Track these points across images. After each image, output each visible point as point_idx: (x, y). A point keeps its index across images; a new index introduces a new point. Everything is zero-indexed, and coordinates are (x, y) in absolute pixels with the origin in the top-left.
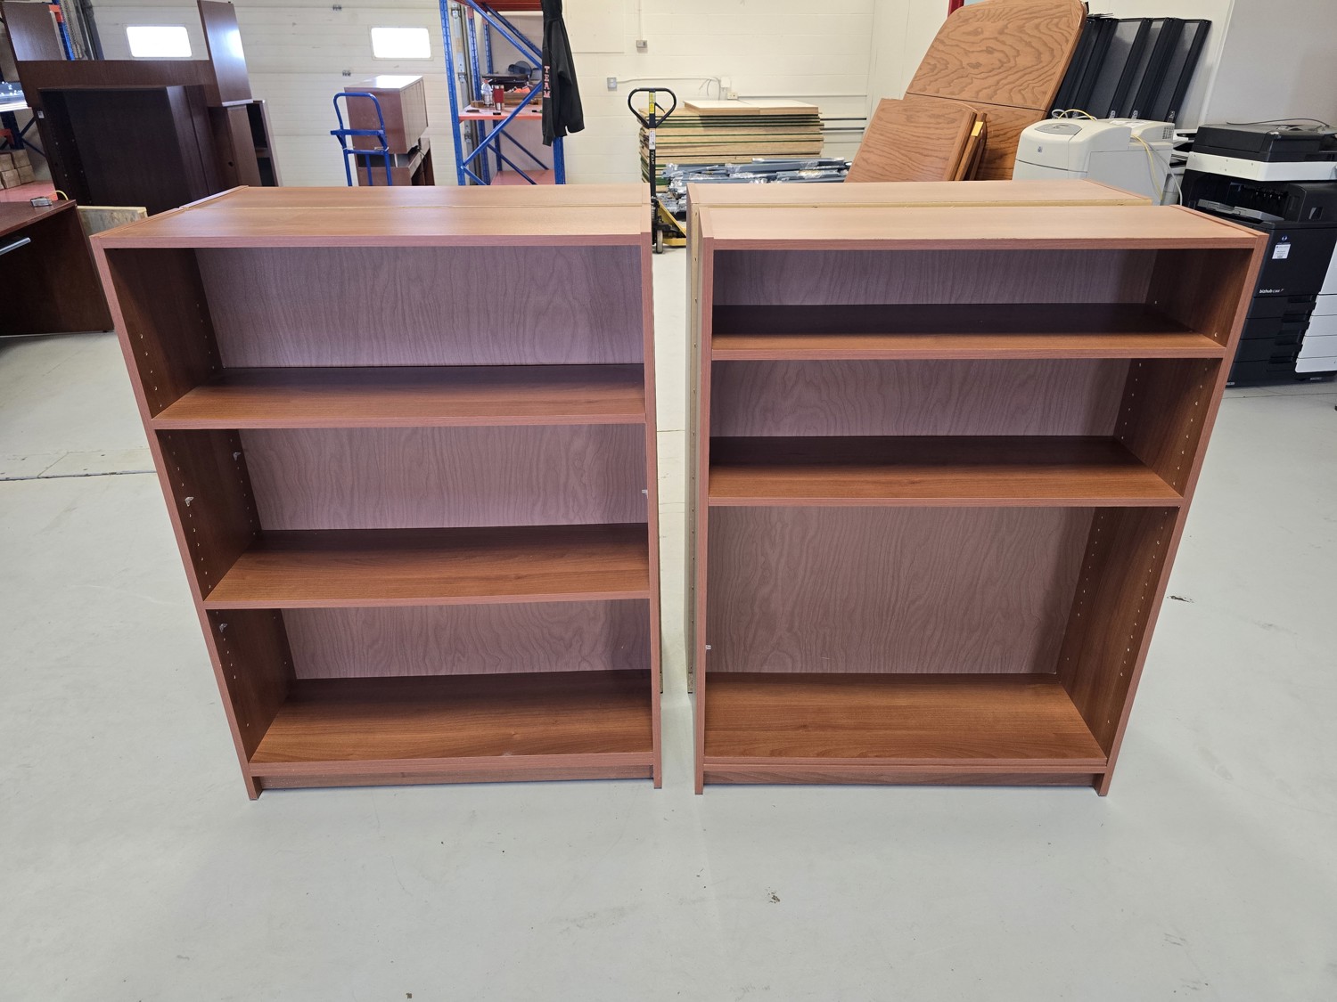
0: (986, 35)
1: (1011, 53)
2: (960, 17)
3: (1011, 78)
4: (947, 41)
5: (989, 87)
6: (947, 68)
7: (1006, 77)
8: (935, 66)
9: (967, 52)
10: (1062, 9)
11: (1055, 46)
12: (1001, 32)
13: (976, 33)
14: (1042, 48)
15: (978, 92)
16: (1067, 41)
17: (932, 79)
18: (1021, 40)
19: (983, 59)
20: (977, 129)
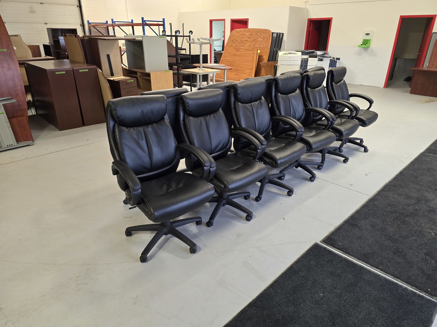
0: (247, 35)
1: (256, 38)
2: (237, 31)
3: (258, 43)
4: (234, 36)
5: (253, 44)
6: (237, 41)
8: (233, 41)
9: (242, 38)
10: (266, 31)
11: (267, 37)
12: (251, 34)
13: (243, 34)
14: (264, 38)
15: (250, 45)
16: (270, 36)
17: (234, 43)
18: (258, 36)
19: (248, 39)
20: (259, 51)
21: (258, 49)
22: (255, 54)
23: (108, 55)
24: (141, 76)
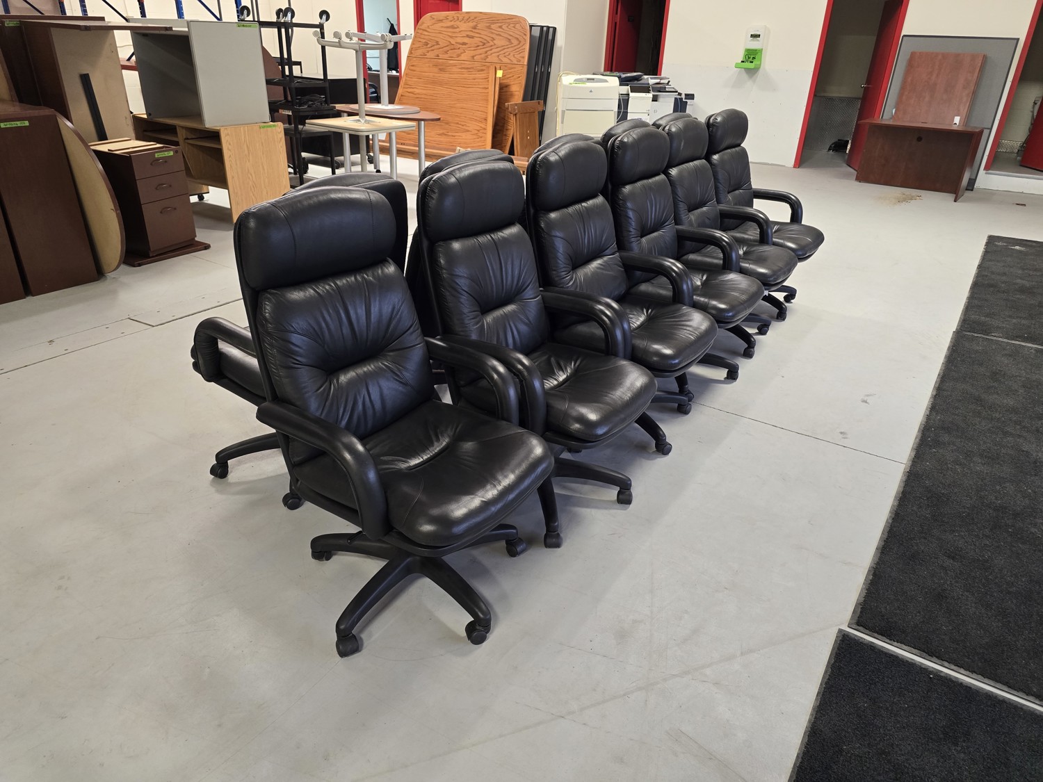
0: (463, 29)
1: (488, 39)
2: (434, 19)
3: (495, 50)
4: (428, 30)
5: (481, 54)
6: (437, 43)
7: (491, 50)
8: (426, 44)
9: (451, 37)
10: (514, 20)
11: (518, 37)
12: (475, 28)
13: (452, 27)
14: (510, 37)
15: (473, 57)
16: (525, 35)
17: (429, 49)
18: (492, 33)
19: (466, 40)
20: (500, 74)
21: (498, 67)
22: (490, 79)
23: (85, 75)
24: (188, 139)
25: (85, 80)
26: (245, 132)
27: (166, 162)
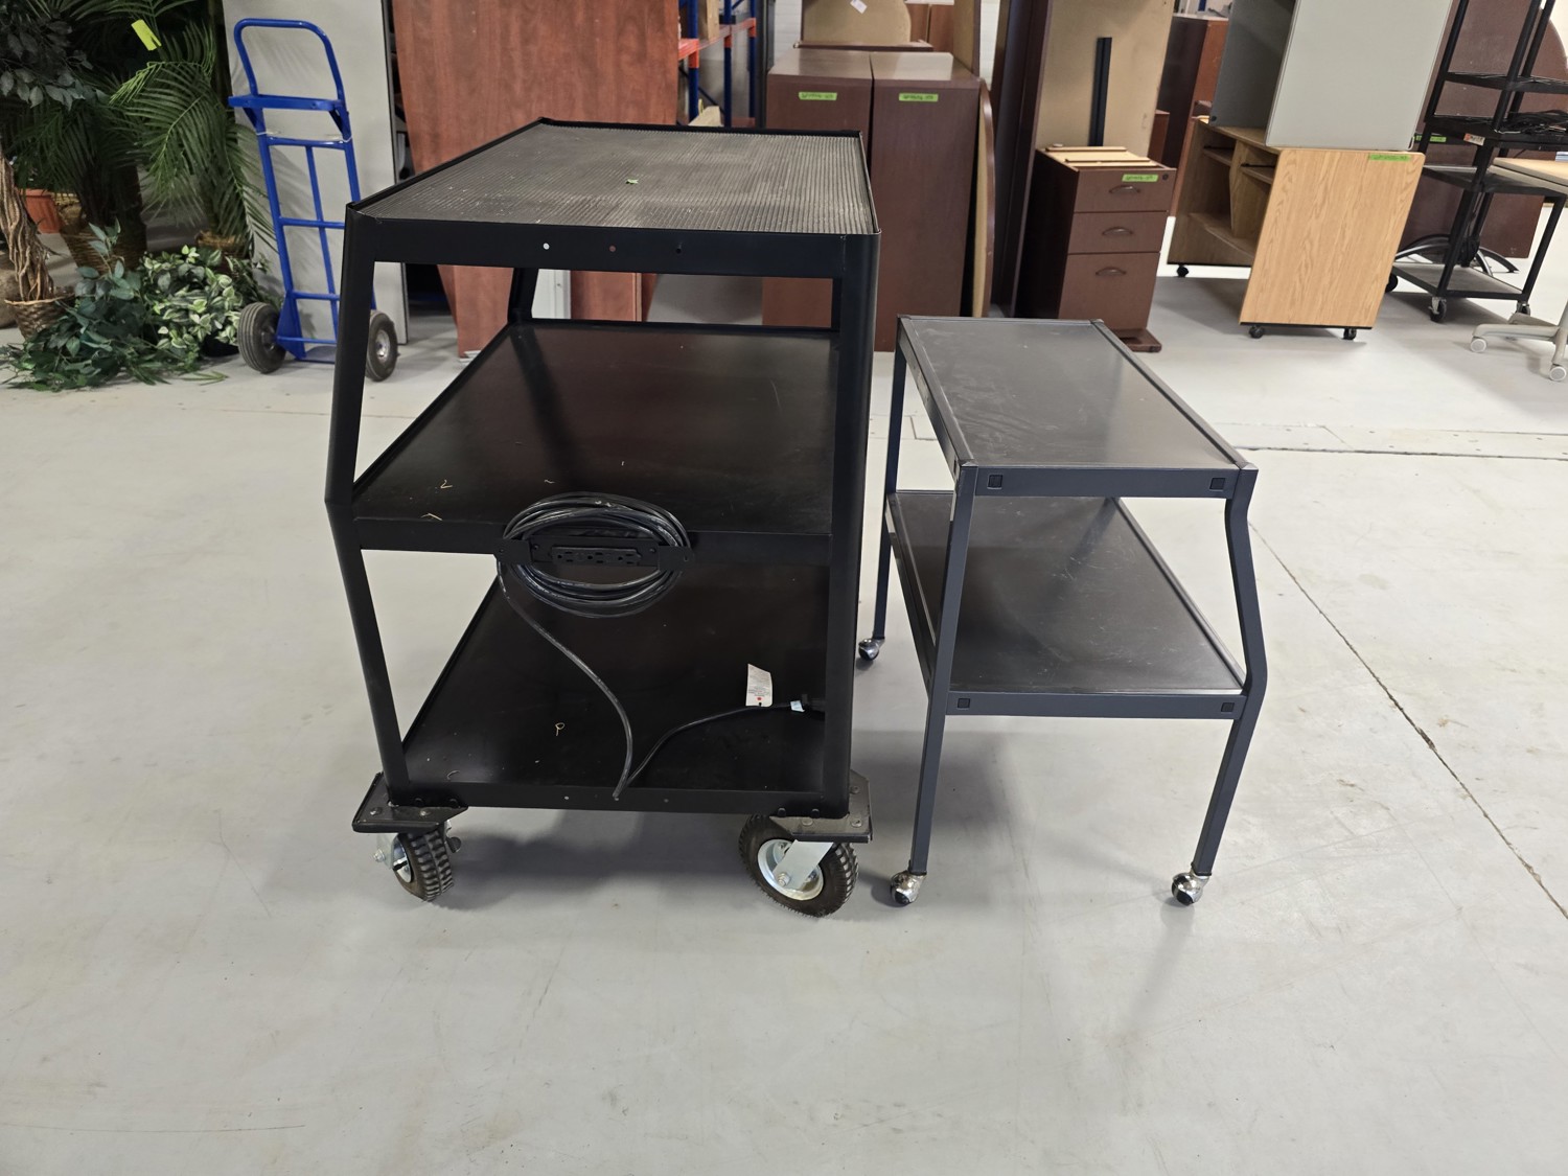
23: (1104, 39)
24: (1247, 165)
25: (1104, 47)
26: (1332, 160)
27: (1139, 191)
